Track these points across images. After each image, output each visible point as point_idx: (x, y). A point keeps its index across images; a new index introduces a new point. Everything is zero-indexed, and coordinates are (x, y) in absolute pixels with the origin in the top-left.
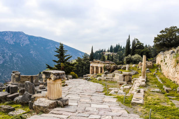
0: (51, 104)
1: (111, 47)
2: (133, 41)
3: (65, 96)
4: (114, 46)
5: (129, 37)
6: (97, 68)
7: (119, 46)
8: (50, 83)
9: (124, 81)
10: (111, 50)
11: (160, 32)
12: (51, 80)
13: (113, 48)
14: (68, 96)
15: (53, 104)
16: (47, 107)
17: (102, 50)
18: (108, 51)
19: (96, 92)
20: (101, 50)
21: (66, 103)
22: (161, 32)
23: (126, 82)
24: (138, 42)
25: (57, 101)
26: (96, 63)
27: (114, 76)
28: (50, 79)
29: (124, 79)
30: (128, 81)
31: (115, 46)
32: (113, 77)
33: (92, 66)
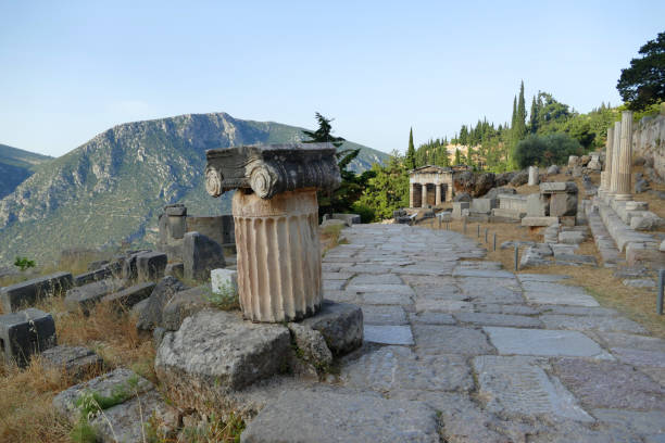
0: (254, 358)
1: (464, 130)
2: (534, 102)
3: (343, 288)
4: (472, 125)
5: (522, 89)
6: (430, 187)
7: (486, 124)
8: (248, 220)
9: (547, 214)
10: (465, 137)
11: (640, 52)
12: (252, 200)
13: (469, 131)
14: (353, 287)
15: (265, 351)
16: (224, 377)
17: (438, 140)
18: (455, 142)
19: (463, 259)
20: (435, 140)
21: (350, 338)
22: (643, 50)
23: (556, 219)
24: (550, 102)
25: (294, 326)
26: (427, 175)
27: (495, 203)
28: (248, 191)
29: (548, 208)
30: (565, 215)
31: (474, 127)
32: (492, 207)
33: (415, 185)
